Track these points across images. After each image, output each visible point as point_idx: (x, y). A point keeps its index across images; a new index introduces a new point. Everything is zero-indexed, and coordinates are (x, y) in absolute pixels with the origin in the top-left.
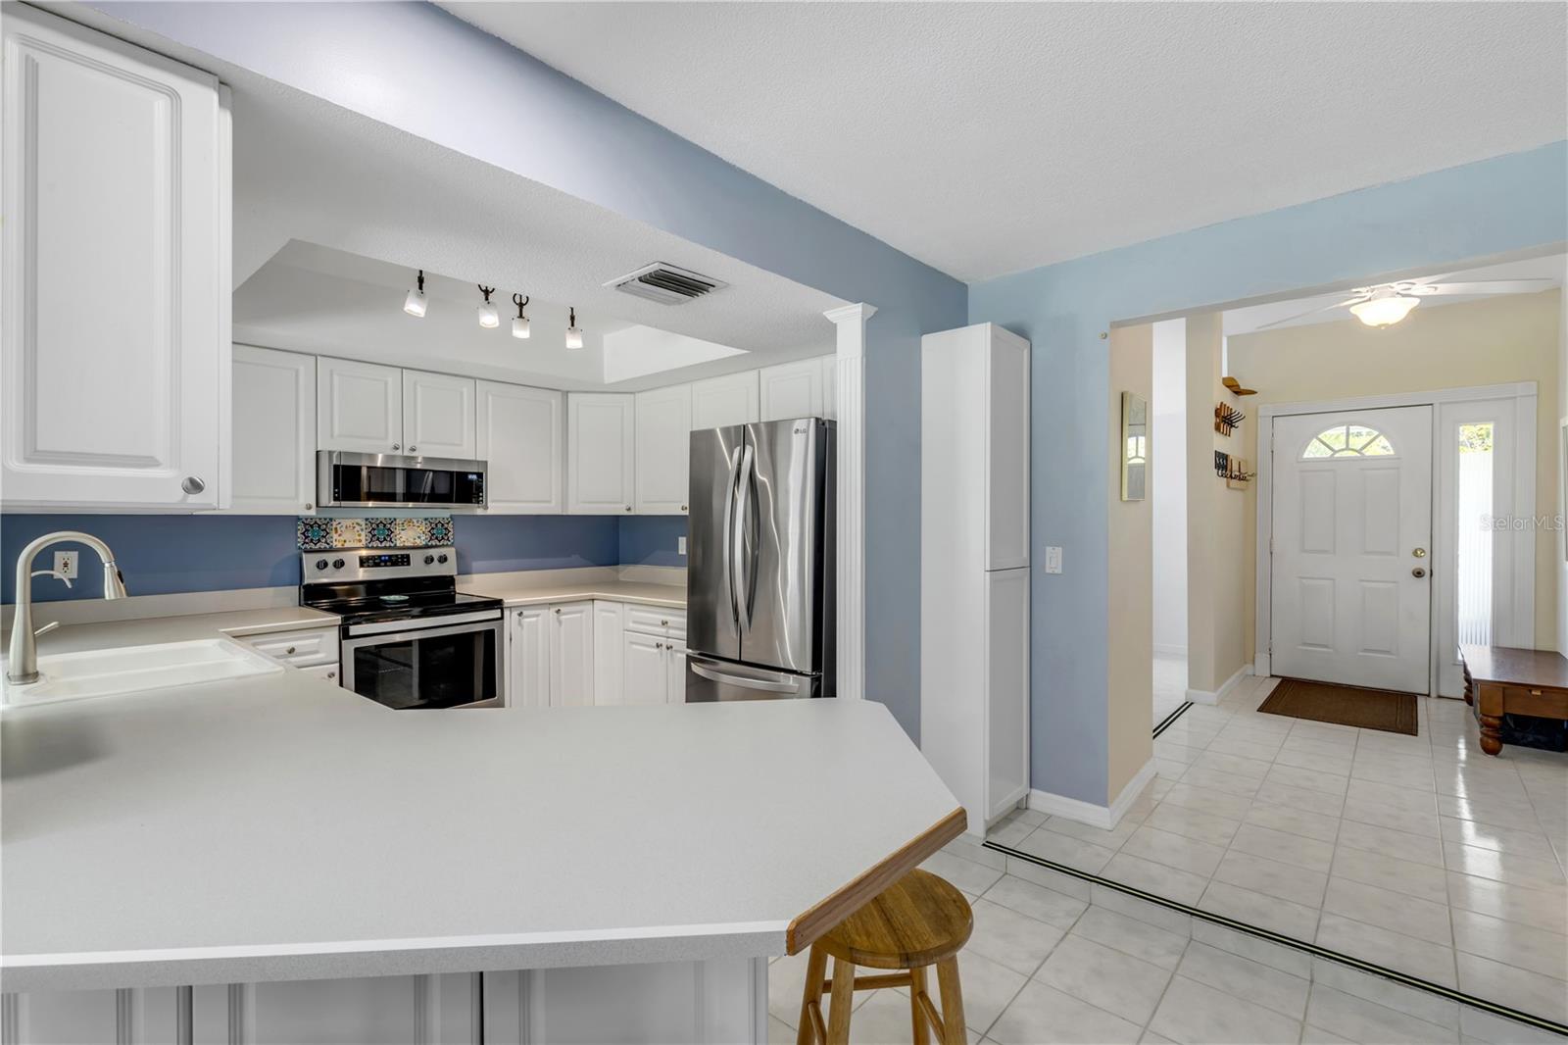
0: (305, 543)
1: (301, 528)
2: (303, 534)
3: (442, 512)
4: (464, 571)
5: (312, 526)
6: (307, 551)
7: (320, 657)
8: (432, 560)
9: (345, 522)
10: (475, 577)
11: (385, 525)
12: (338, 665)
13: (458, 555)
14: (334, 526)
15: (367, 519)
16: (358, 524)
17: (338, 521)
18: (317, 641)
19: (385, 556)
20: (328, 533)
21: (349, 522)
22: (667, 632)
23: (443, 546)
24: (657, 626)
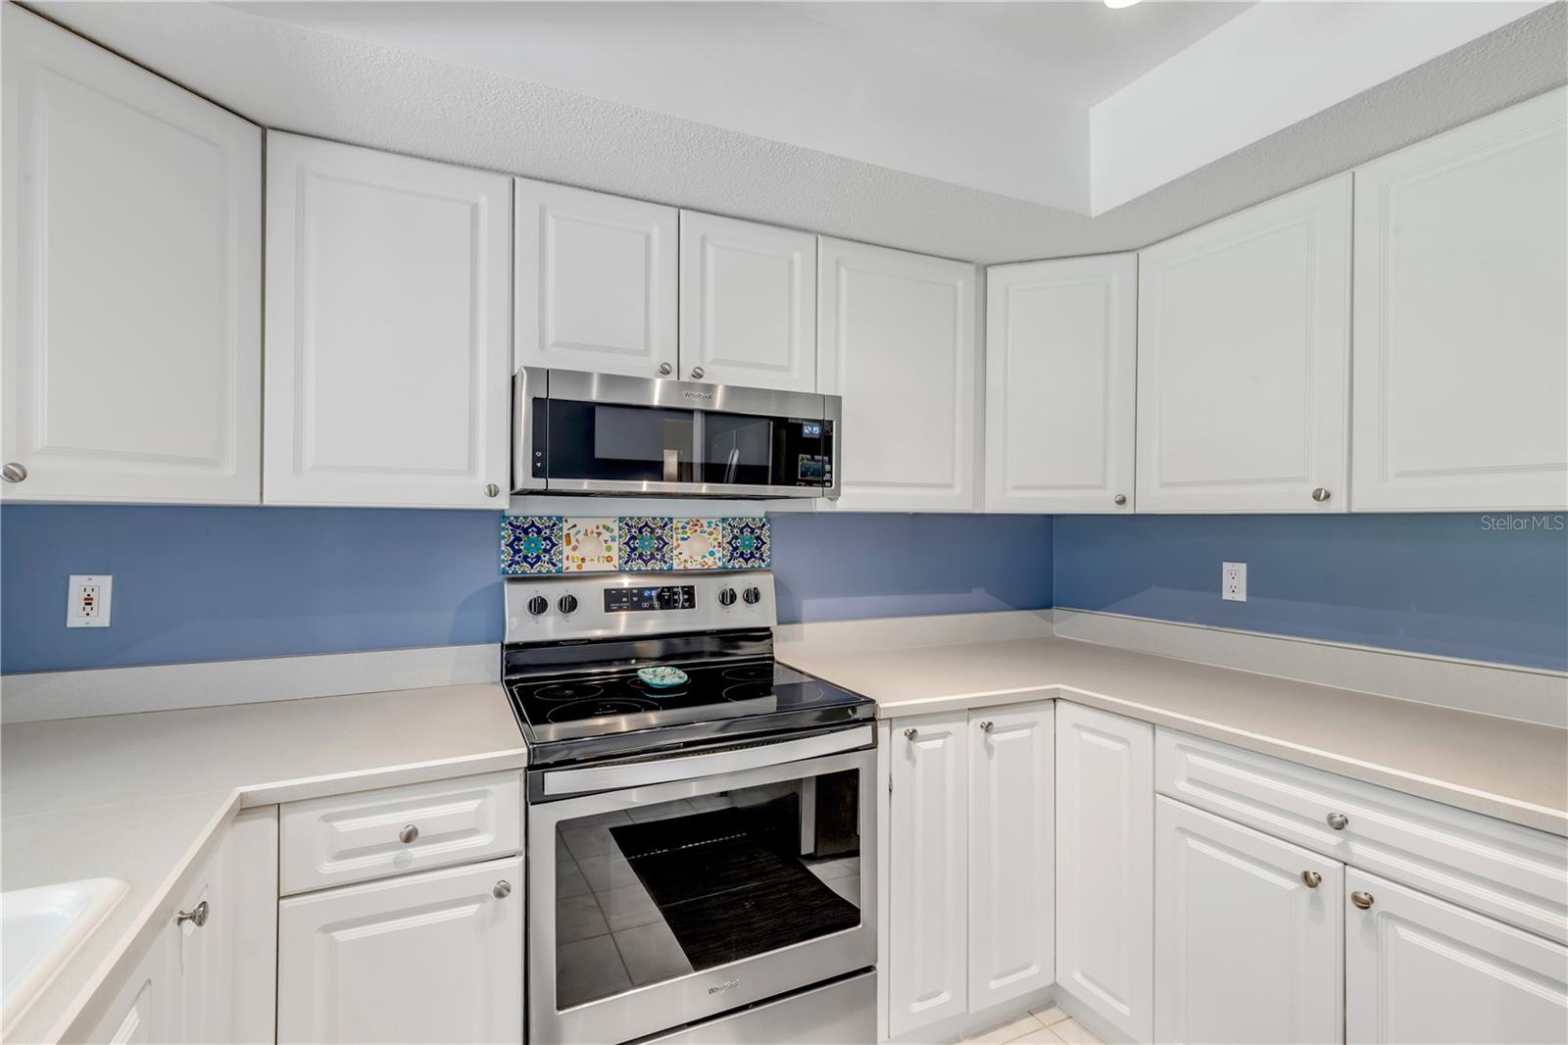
0: (513, 562)
1: (507, 534)
2: (511, 545)
3: (751, 506)
4: (789, 617)
5: (526, 531)
6: (515, 580)
7: (480, 842)
8: (733, 598)
9: (582, 525)
10: (808, 628)
11: (652, 531)
12: (520, 859)
13: (780, 588)
14: (565, 532)
15: (621, 519)
16: (607, 529)
17: (571, 522)
18: (472, 805)
19: (651, 589)
20: (554, 545)
21: (591, 525)
22: (1344, 846)
23: (752, 570)
24: (1316, 824)
